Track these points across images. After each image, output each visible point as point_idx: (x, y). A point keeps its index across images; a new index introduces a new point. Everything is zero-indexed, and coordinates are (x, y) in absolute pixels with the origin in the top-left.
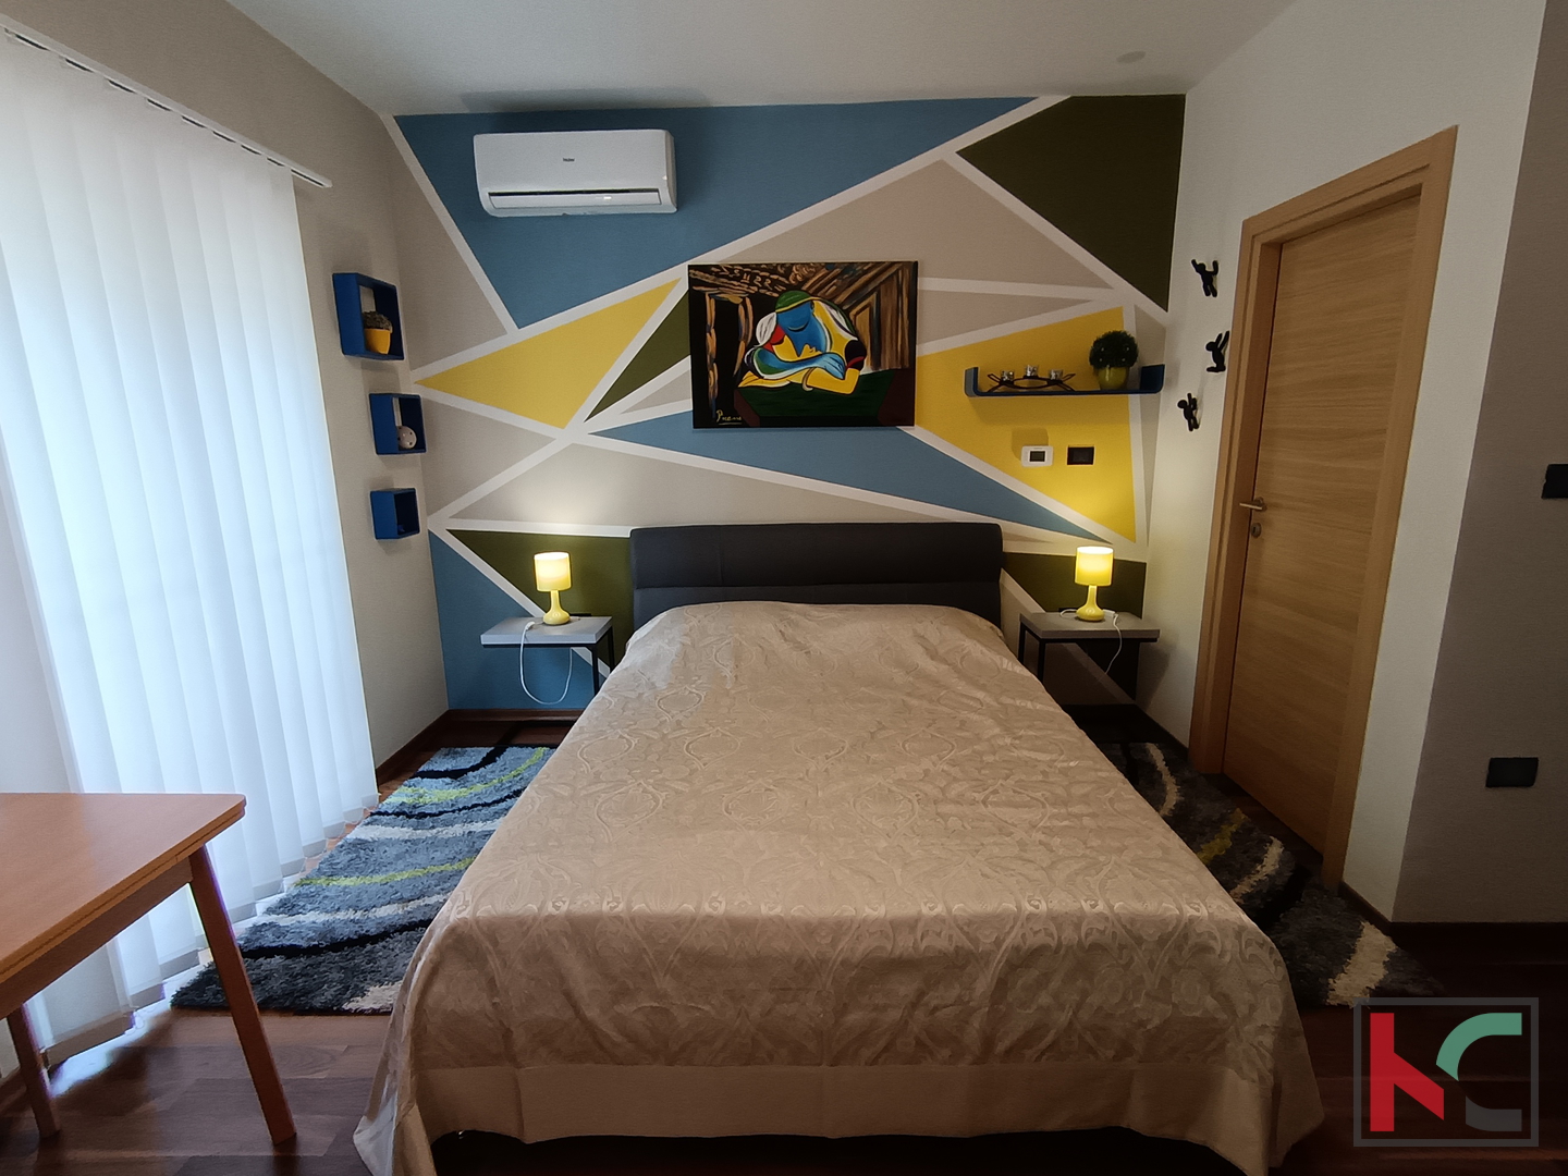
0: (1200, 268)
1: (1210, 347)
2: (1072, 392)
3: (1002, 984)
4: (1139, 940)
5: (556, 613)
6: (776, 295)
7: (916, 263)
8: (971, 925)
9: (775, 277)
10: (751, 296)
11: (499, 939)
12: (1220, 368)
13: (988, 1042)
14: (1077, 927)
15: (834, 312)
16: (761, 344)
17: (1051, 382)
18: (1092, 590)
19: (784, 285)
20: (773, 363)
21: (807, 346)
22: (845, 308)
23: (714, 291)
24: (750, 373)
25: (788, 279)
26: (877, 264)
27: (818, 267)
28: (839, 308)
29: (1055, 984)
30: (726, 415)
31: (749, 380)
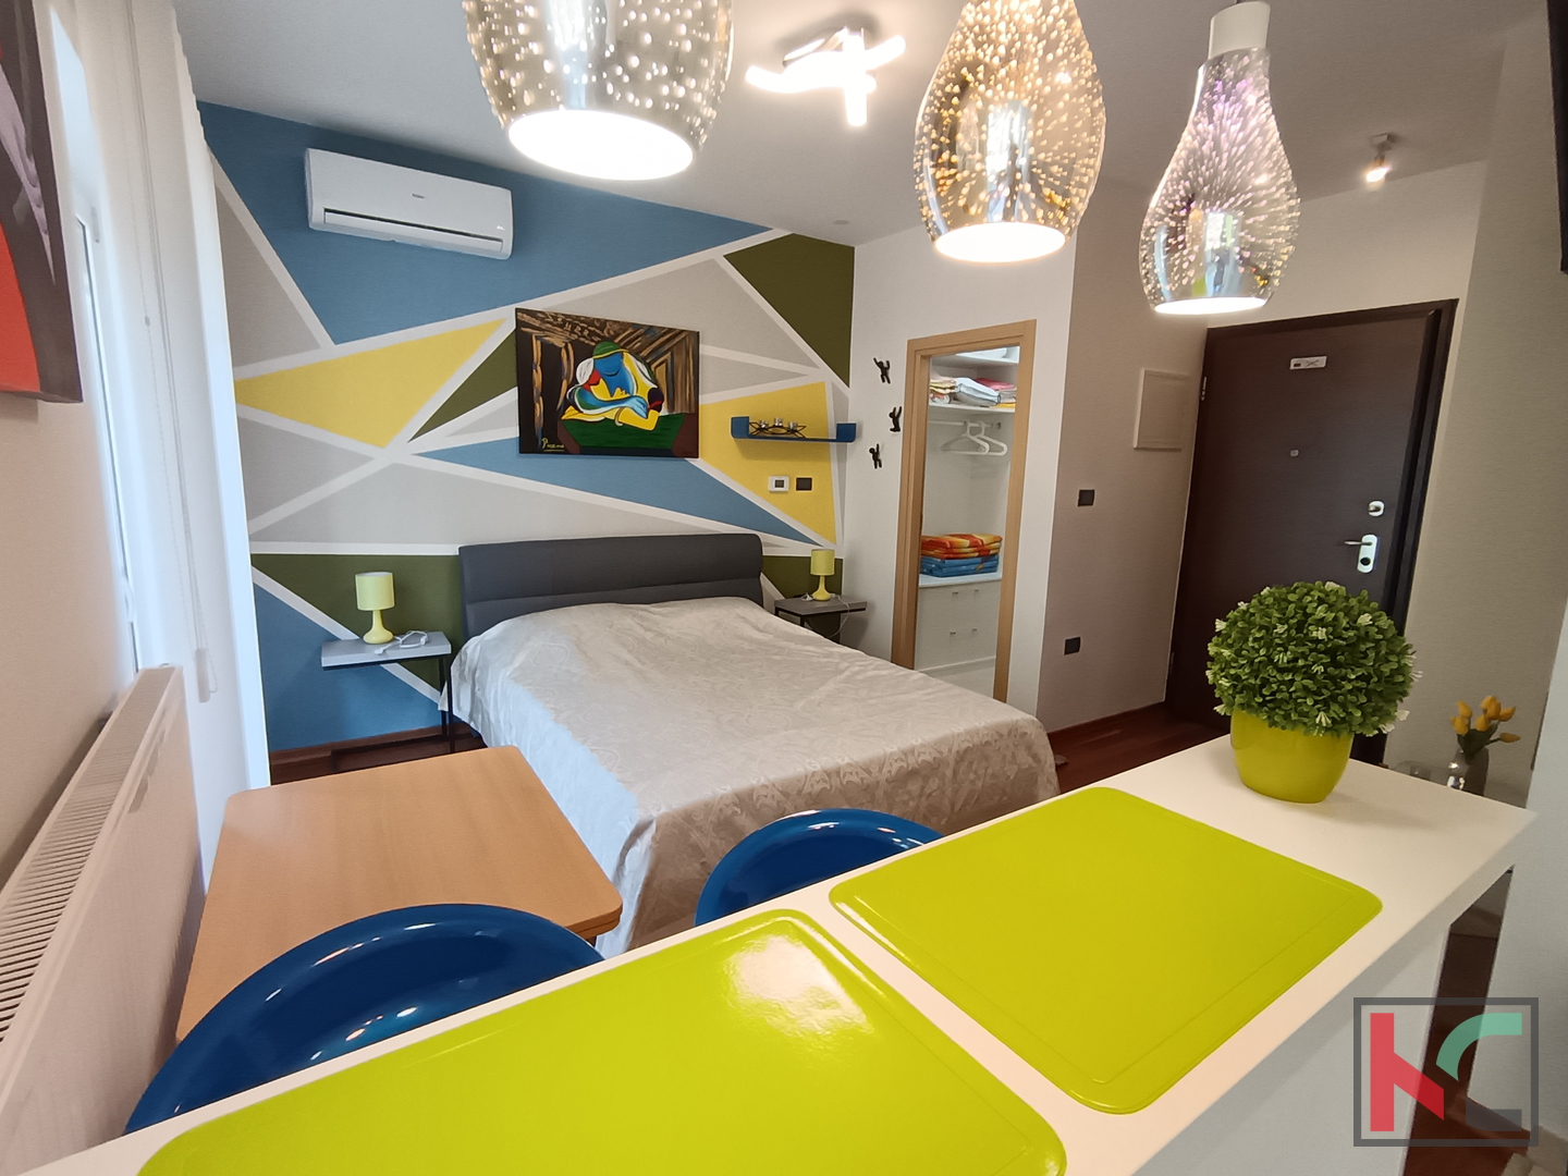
0: (880, 365)
1: (892, 415)
2: (803, 439)
5: (378, 633)
6: (593, 344)
7: (698, 333)
9: (592, 329)
10: (572, 342)
12: (896, 429)
15: (639, 363)
16: (581, 384)
17: (790, 431)
18: (822, 579)
19: (599, 336)
20: (590, 401)
21: (618, 389)
23: (540, 333)
24: (571, 408)
26: (670, 330)
27: (624, 326)
28: (643, 360)
30: (550, 443)
31: (570, 414)
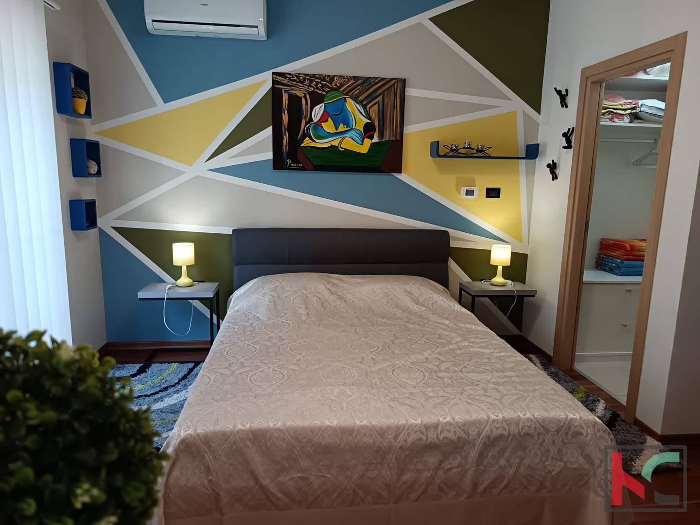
0: (559, 92)
1: (564, 135)
2: (490, 157)
3: (481, 455)
4: (547, 431)
5: (184, 280)
6: (324, 93)
7: (405, 79)
8: (465, 426)
9: (324, 83)
10: (309, 93)
11: (211, 444)
12: (569, 147)
13: (475, 486)
14: (517, 424)
15: (358, 105)
16: (315, 121)
17: (478, 151)
18: (500, 268)
19: (328, 87)
20: (321, 133)
21: (341, 125)
22: (364, 103)
23: (288, 88)
24: (307, 138)
25: (331, 85)
26: (383, 79)
27: (349, 78)
28: (360, 103)
29: (507, 454)
30: (293, 162)
31: (307, 142)
